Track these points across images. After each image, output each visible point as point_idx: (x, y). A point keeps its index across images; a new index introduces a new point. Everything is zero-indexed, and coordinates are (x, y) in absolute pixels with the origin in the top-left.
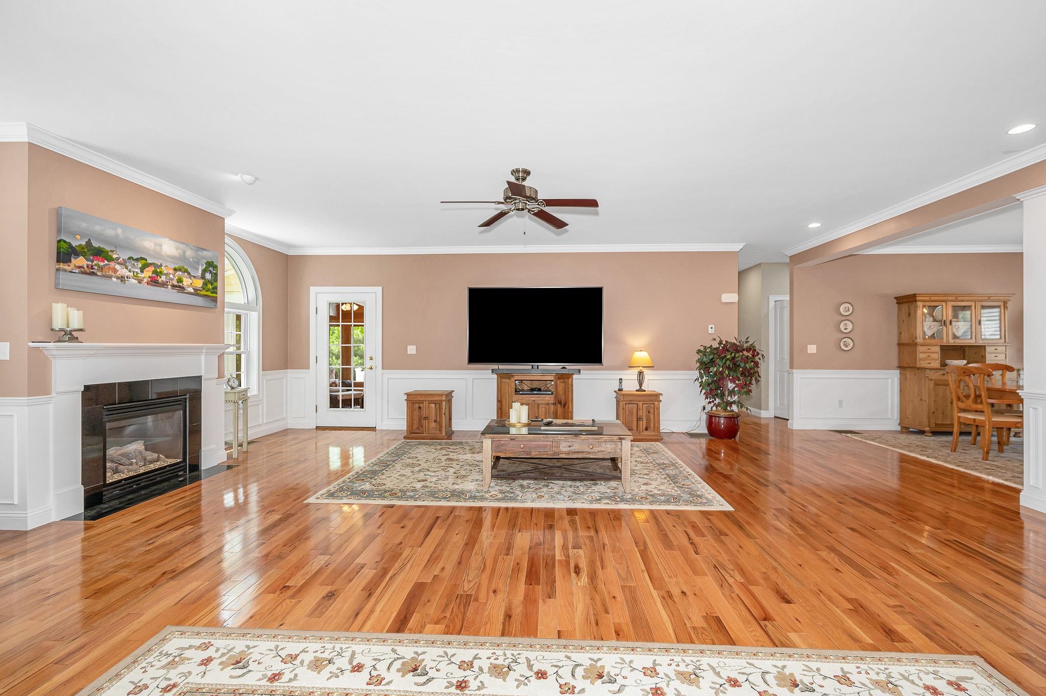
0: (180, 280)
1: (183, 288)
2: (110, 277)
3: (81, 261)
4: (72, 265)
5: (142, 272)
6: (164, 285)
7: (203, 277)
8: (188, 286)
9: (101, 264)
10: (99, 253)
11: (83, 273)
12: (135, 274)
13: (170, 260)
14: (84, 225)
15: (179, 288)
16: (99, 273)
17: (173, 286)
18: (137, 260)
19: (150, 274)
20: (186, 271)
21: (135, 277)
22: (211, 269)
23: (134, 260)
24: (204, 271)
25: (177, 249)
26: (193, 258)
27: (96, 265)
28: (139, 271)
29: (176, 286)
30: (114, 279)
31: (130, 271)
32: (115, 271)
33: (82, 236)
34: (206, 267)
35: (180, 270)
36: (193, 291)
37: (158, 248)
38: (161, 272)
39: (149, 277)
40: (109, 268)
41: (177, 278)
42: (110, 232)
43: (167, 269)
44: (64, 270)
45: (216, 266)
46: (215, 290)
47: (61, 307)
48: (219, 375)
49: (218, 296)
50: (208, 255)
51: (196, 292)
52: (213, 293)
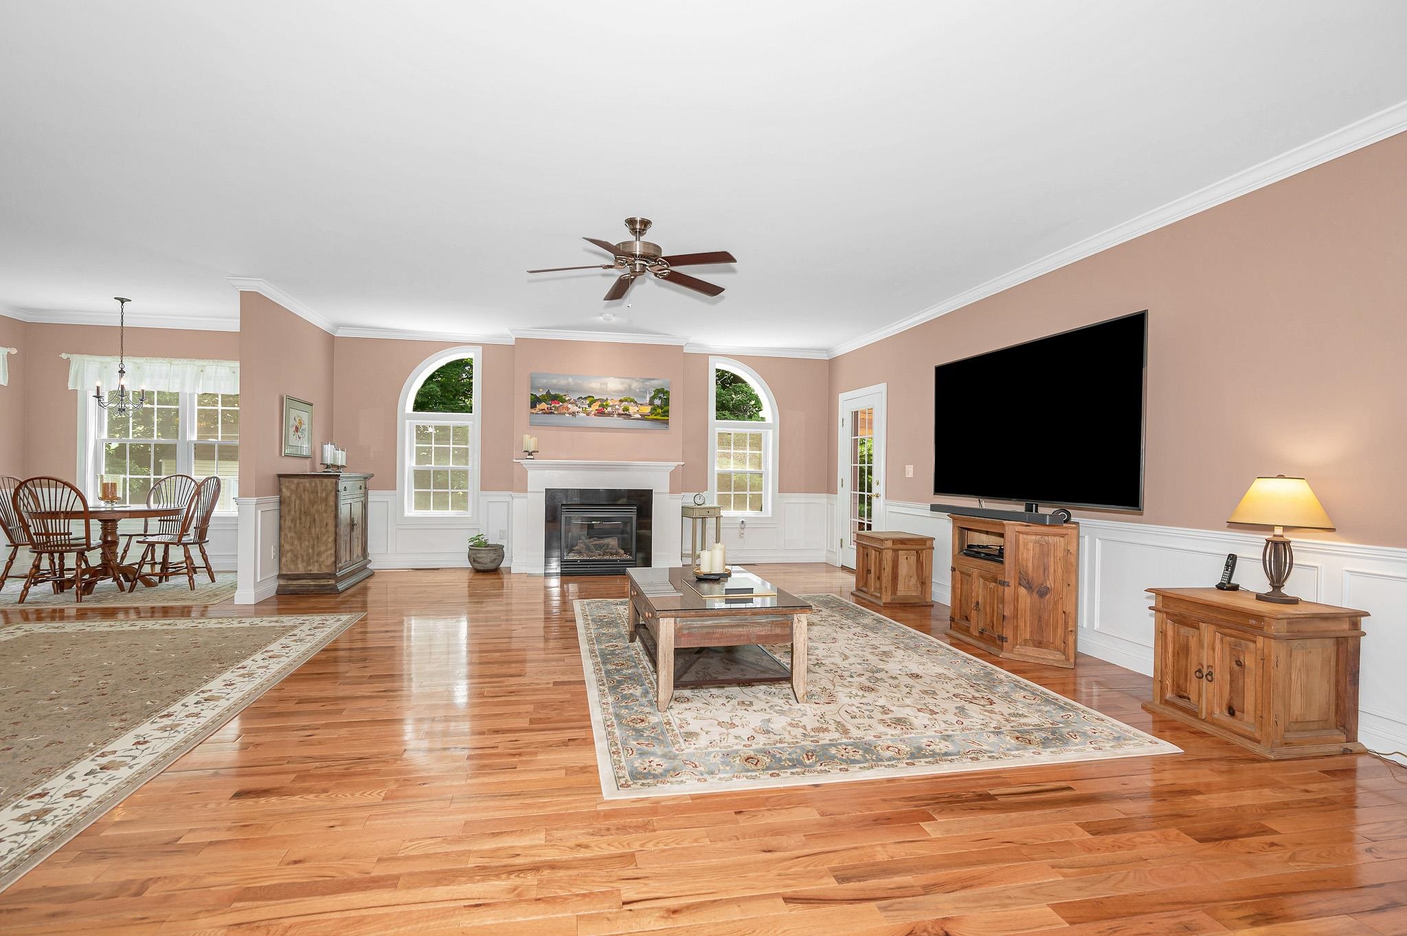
0: (626, 409)
1: (630, 415)
2: (564, 414)
3: (543, 406)
4: (537, 409)
5: (590, 406)
6: (610, 414)
7: (651, 403)
8: (635, 413)
9: (557, 405)
10: (556, 398)
11: (544, 413)
12: (584, 409)
13: (615, 394)
14: (545, 381)
15: (626, 415)
16: (556, 412)
17: (619, 415)
18: (585, 398)
19: (597, 408)
20: (632, 401)
21: (584, 411)
22: (661, 395)
23: (583, 399)
24: (652, 398)
25: (622, 384)
26: (639, 388)
27: (553, 407)
28: (587, 407)
29: (622, 414)
30: (567, 415)
31: (580, 408)
32: (568, 409)
33: (544, 388)
34: (655, 394)
35: (626, 401)
36: (640, 417)
37: (604, 386)
38: (607, 405)
39: (596, 410)
40: (563, 408)
41: (623, 407)
42: (563, 382)
43: (613, 401)
44: (533, 413)
45: (667, 392)
46: (666, 413)
47: (527, 437)
48: (672, 491)
49: (669, 418)
50: (657, 384)
51: (644, 417)
52: (664, 416)
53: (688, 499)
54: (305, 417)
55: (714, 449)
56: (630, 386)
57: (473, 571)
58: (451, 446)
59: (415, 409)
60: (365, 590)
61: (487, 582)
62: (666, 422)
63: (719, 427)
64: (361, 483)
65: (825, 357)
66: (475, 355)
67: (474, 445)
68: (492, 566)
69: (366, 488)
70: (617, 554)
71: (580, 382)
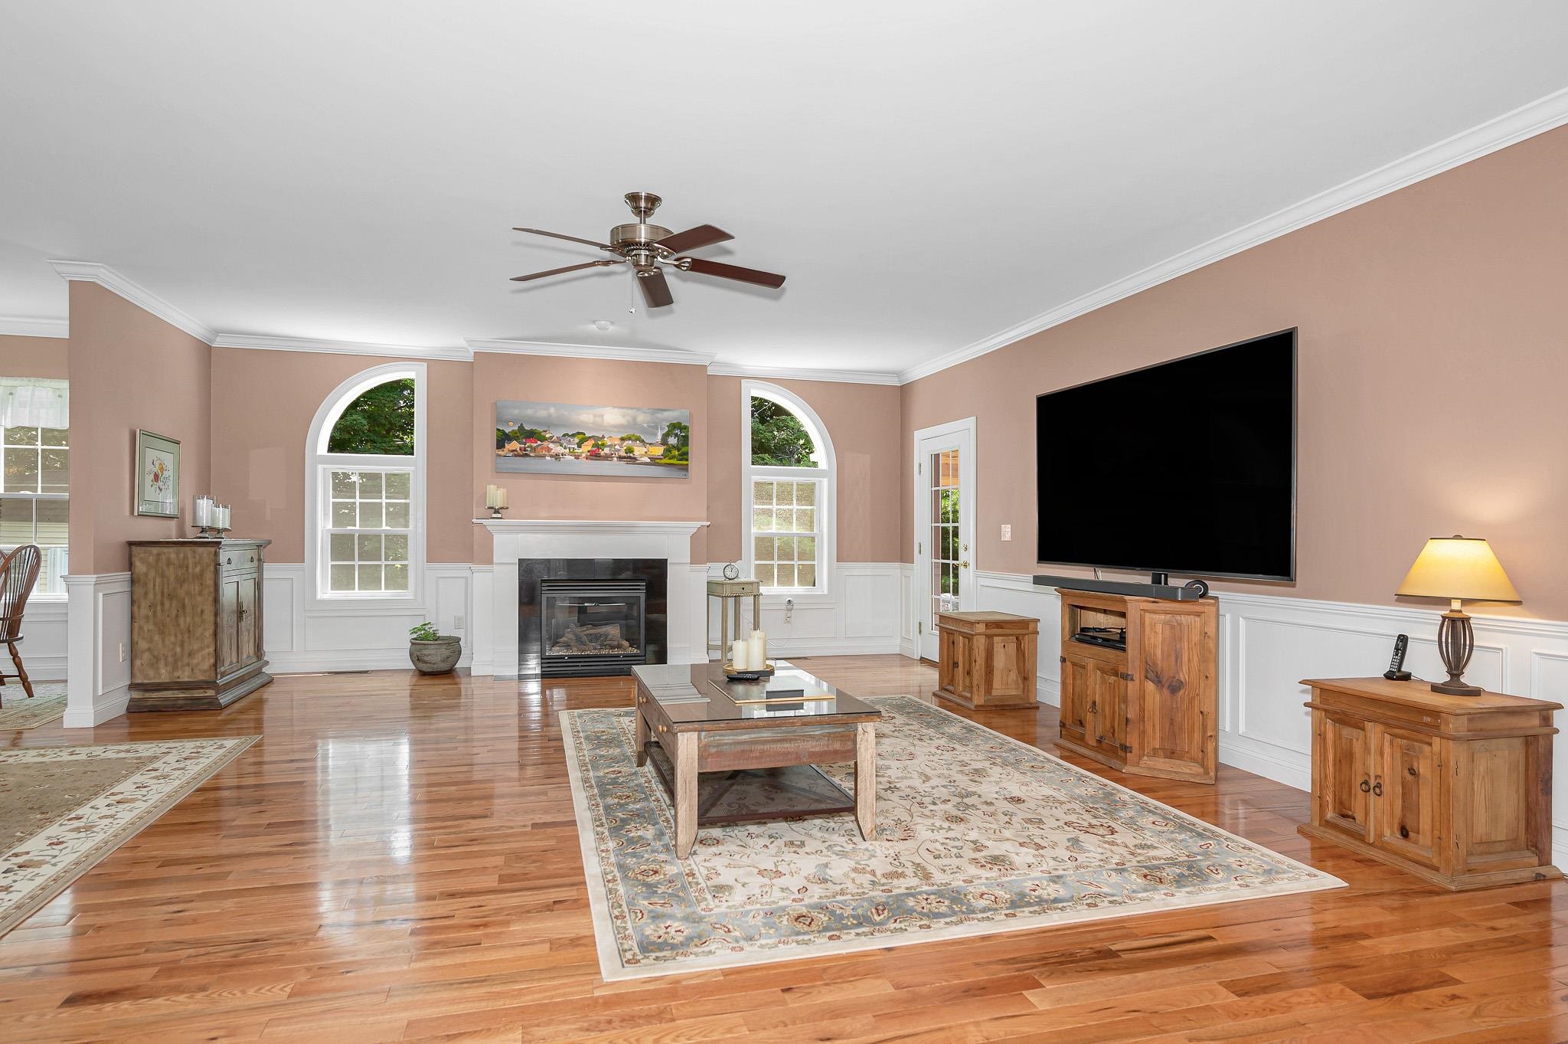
0: (630, 450)
1: (635, 459)
2: (544, 456)
3: (515, 445)
4: (506, 450)
5: (579, 446)
6: (607, 457)
7: (664, 442)
8: (642, 456)
9: (534, 445)
10: (532, 435)
11: (516, 456)
12: (572, 450)
13: (615, 429)
14: (516, 412)
15: (629, 458)
16: (532, 454)
17: (620, 458)
18: (573, 435)
19: (590, 448)
20: (638, 439)
21: (572, 453)
22: (678, 432)
23: (569, 436)
24: (666, 436)
25: (624, 416)
26: (648, 422)
27: (528, 447)
28: (576, 447)
29: (624, 457)
30: (548, 458)
31: (565, 448)
32: (549, 450)
33: (515, 423)
34: (669, 431)
35: (630, 439)
36: (649, 461)
37: (597, 419)
38: (603, 444)
39: (589, 452)
40: (542, 448)
41: (625, 448)
42: (542, 413)
43: (612, 440)
44: (500, 456)
45: (686, 428)
46: (684, 456)
47: (491, 488)
48: (695, 560)
49: (689, 462)
50: (673, 416)
51: (654, 461)
52: (681, 460)
53: (716, 571)
54: (168, 460)
55: (750, 505)
56: (634, 419)
57: (417, 673)
58: (384, 501)
59: (331, 449)
60: (261, 702)
61: (437, 687)
62: (685, 468)
63: (755, 474)
64: (254, 554)
65: (895, 382)
66: (417, 375)
67: (417, 499)
68: (444, 666)
69: (259, 560)
70: (619, 647)
71: (566, 413)
